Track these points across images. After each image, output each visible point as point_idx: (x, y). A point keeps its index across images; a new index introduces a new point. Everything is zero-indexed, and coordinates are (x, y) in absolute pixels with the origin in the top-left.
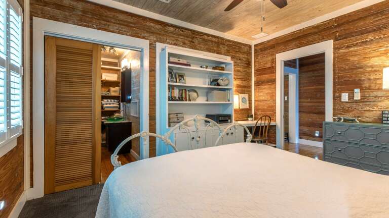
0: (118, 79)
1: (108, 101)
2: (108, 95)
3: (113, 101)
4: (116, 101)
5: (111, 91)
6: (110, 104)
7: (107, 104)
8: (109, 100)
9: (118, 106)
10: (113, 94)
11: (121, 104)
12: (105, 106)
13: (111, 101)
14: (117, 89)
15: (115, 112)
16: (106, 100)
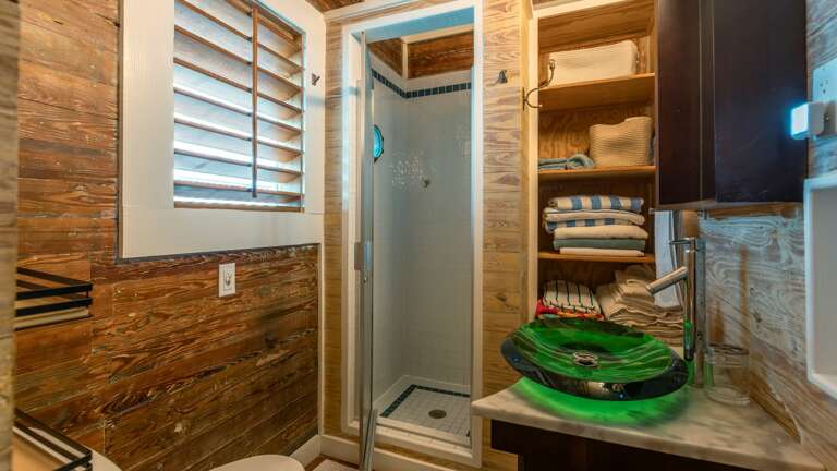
0: (638, 69)
1: (577, 208)
2: (576, 169)
3: (606, 201)
4: (625, 202)
5: (596, 150)
6: (590, 222)
7: (571, 223)
8: (586, 201)
9: (645, 234)
10: (607, 162)
11: (663, 219)
12: (561, 231)
13: (596, 207)
14: (636, 127)
15: (624, 267)
16: (565, 202)
